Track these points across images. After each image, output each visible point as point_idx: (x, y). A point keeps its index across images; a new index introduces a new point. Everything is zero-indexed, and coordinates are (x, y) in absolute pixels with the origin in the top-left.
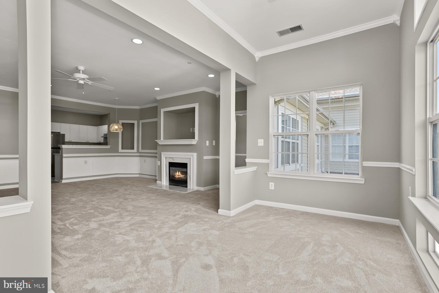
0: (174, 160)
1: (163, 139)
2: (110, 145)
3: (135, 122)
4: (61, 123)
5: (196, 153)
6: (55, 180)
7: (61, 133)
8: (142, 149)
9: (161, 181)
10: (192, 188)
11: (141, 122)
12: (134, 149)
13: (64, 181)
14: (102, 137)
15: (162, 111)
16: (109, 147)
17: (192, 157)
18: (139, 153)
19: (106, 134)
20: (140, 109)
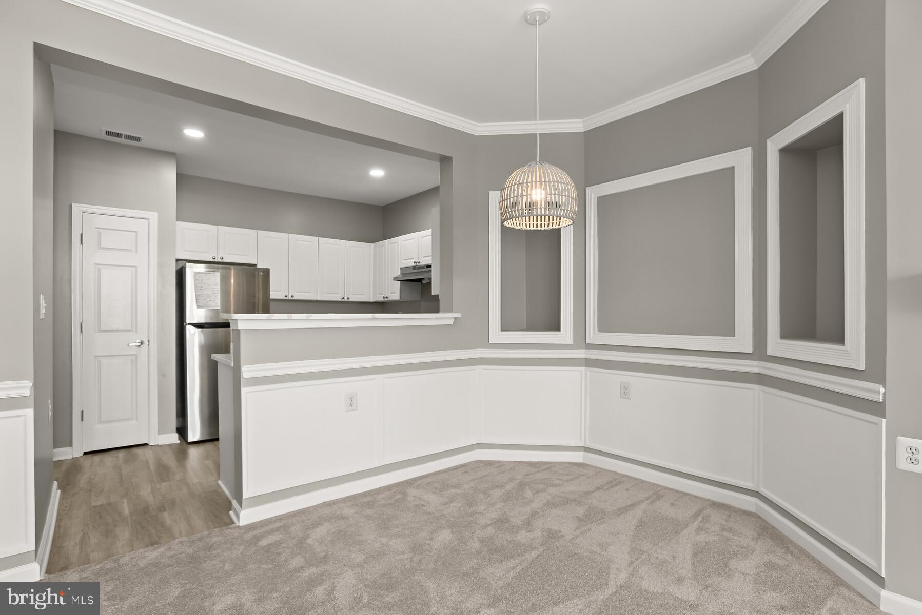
2: (451, 311)
4: (260, 231)
6: (220, 482)
7: (258, 266)
11: (593, 193)
12: (557, 328)
13: (248, 515)
14: (395, 279)
16: (451, 322)
18: (586, 348)
19: (419, 267)
20: (584, 132)
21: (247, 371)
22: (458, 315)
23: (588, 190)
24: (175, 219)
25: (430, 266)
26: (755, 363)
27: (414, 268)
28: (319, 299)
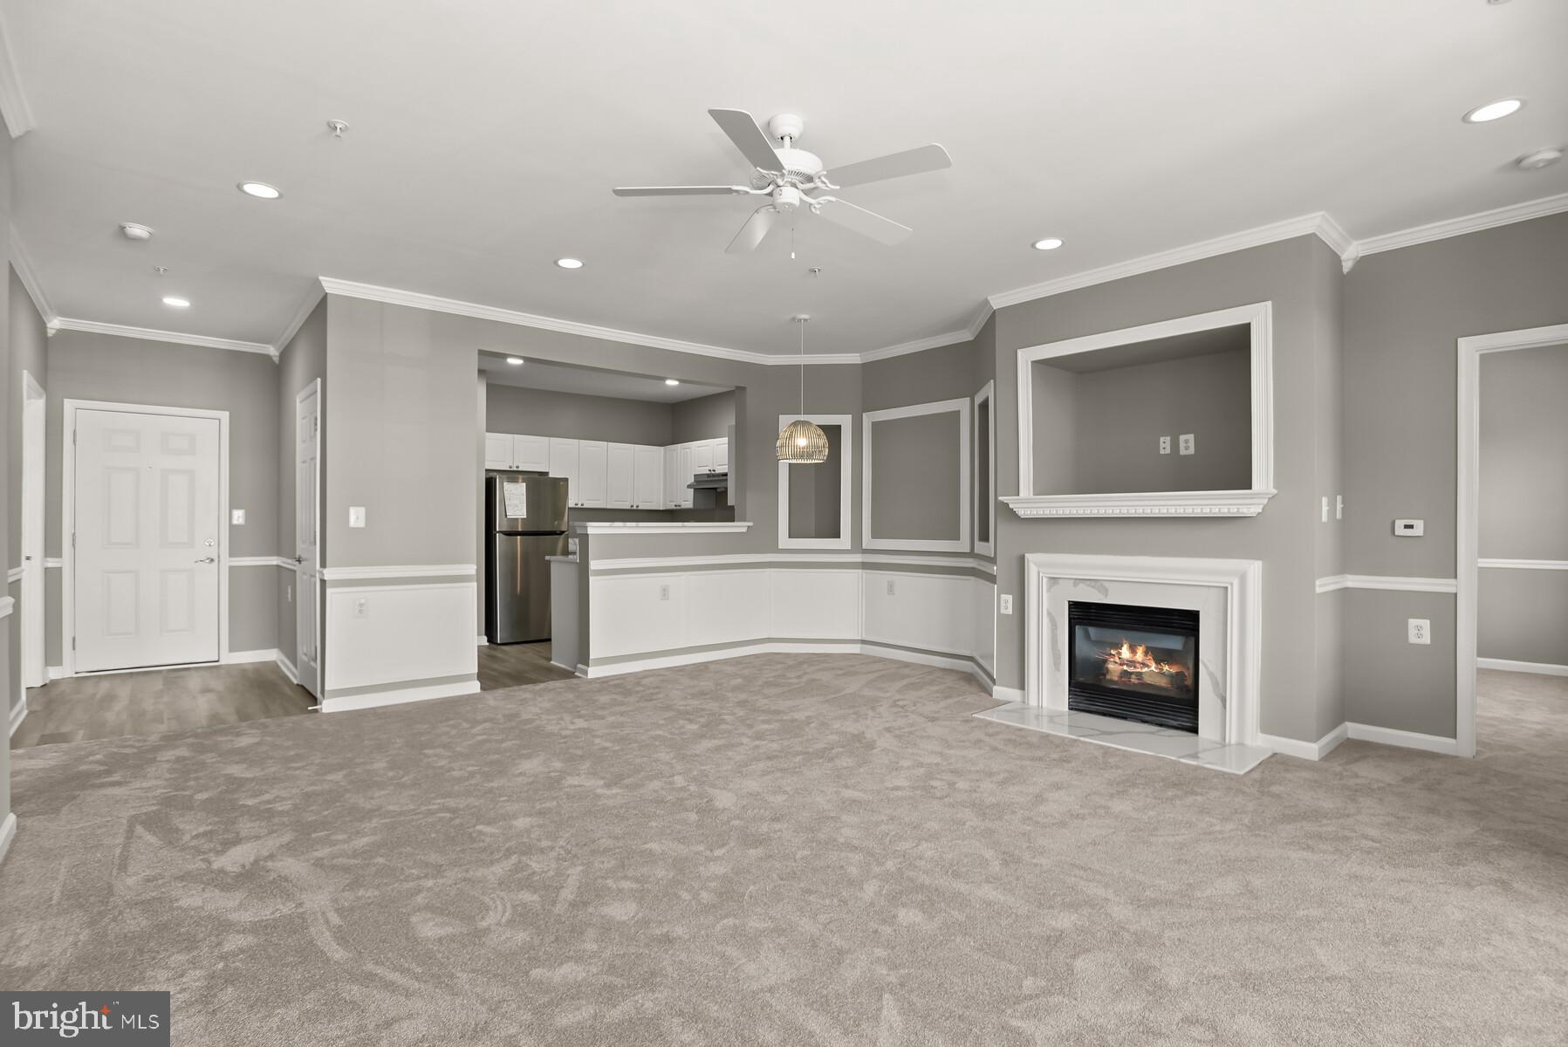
0: (1106, 592)
1: (1034, 495)
2: (744, 519)
3: (845, 421)
4: (551, 438)
5: (1260, 563)
6: (552, 662)
7: (551, 475)
8: (876, 534)
9: (1024, 689)
10: (1233, 741)
11: (868, 419)
12: (838, 535)
13: (594, 672)
14: (689, 487)
15: (1026, 357)
16: (744, 530)
17: (1236, 582)
18: (863, 553)
19: (714, 476)
20: (863, 364)
21: (594, 565)
22: (750, 524)
23: (864, 415)
24: (485, 429)
25: (726, 475)
26: (970, 560)
27: (708, 475)
28: (608, 507)
